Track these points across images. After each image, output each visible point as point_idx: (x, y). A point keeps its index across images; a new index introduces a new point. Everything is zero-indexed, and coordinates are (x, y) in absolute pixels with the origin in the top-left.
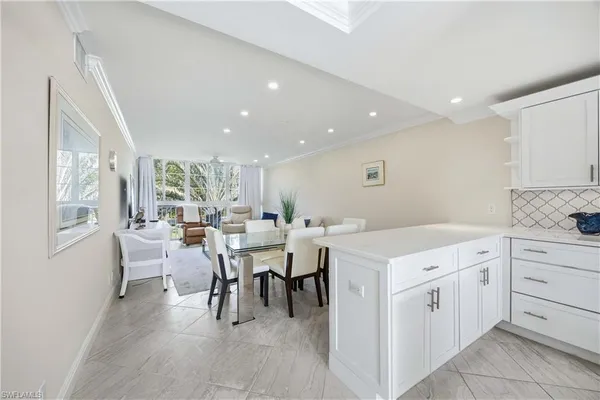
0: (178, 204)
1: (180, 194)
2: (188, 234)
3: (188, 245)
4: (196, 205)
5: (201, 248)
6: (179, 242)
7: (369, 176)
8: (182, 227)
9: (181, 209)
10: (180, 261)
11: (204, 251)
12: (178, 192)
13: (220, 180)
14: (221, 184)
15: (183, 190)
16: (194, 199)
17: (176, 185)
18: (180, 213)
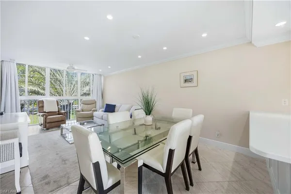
0: (39, 98)
1: (42, 91)
2: (48, 121)
3: (48, 129)
4: (54, 99)
5: (59, 131)
6: (40, 127)
7: (186, 81)
8: (43, 116)
9: (42, 102)
10: (40, 146)
11: (62, 135)
12: (40, 90)
13: (71, 83)
14: (73, 86)
15: (44, 89)
16: (52, 94)
17: (39, 85)
18: (41, 105)
